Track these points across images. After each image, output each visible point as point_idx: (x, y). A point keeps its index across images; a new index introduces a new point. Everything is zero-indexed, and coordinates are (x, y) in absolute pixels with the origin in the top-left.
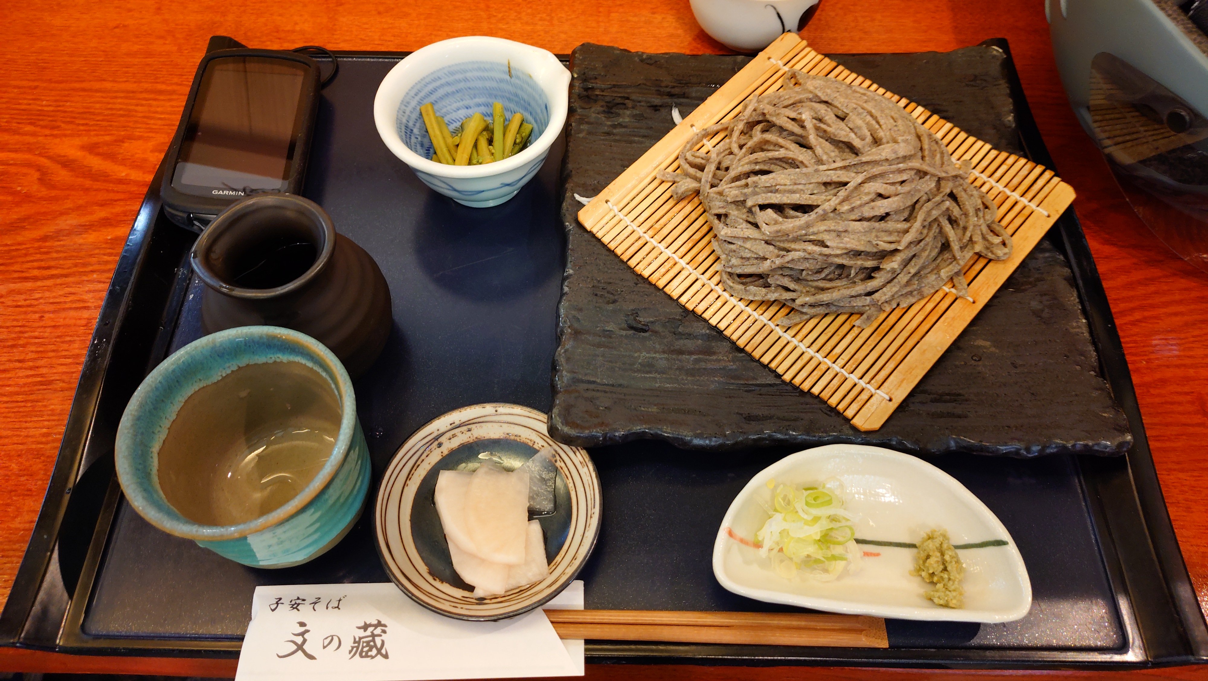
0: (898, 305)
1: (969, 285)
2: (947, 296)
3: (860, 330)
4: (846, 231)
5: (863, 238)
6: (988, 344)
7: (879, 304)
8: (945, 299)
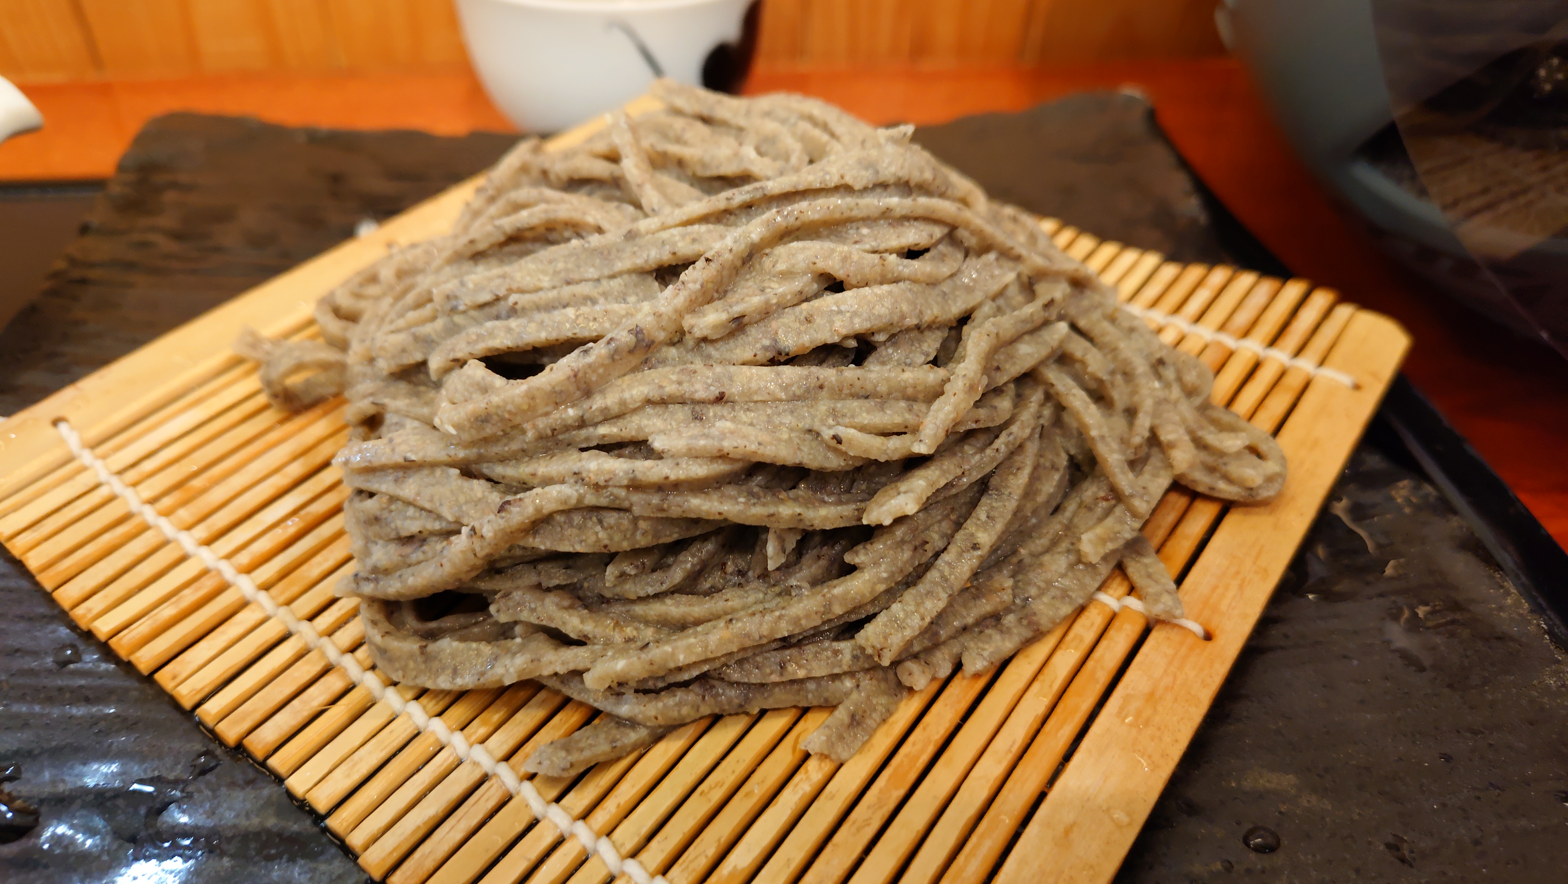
0: (958, 667)
1: (1180, 580)
2: (1116, 623)
3: (828, 767)
4: (720, 399)
5: (788, 419)
6: (1286, 781)
7: (886, 662)
8: (1111, 633)
